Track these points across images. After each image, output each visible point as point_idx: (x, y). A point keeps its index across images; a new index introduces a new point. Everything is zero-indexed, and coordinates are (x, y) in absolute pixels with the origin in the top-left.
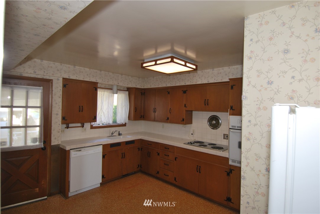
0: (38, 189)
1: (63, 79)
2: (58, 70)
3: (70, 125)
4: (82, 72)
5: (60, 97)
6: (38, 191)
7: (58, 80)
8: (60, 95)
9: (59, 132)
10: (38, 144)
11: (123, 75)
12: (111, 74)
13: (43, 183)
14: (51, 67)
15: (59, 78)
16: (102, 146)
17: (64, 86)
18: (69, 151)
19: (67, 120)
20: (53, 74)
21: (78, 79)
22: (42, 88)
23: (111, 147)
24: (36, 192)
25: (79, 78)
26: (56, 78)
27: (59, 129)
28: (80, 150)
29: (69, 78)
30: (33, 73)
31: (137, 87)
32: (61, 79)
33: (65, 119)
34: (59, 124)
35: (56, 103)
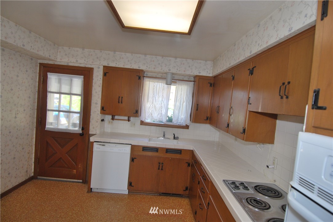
0: (75, 171)
1: (104, 66)
2: (97, 58)
3: (116, 117)
4: (123, 58)
5: (100, 86)
6: (75, 173)
7: (99, 68)
8: (100, 84)
9: (97, 122)
10: (77, 129)
11: (178, 59)
12: (159, 58)
13: (80, 167)
14: (92, 55)
15: (100, 66)
16: (130, 146)
17: (105, 74)
18: (93, 143)
19: (105, 110)
20: (92, 62)
21: (117, 66)
22: (82, 77)
23: (143, 150)
24: (74, 173)
25: (119, 65)
26: (97, 66)
27: (98, 119)
28: (104, 145)
29: (108, 65)
30: (75, 62)
31: (201, 74)
32: (102, 68)
33: (104, 110)
34: (98, 114)
35: (96, 92)
